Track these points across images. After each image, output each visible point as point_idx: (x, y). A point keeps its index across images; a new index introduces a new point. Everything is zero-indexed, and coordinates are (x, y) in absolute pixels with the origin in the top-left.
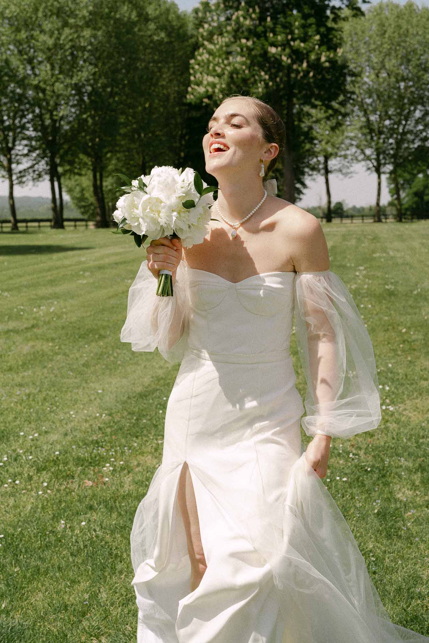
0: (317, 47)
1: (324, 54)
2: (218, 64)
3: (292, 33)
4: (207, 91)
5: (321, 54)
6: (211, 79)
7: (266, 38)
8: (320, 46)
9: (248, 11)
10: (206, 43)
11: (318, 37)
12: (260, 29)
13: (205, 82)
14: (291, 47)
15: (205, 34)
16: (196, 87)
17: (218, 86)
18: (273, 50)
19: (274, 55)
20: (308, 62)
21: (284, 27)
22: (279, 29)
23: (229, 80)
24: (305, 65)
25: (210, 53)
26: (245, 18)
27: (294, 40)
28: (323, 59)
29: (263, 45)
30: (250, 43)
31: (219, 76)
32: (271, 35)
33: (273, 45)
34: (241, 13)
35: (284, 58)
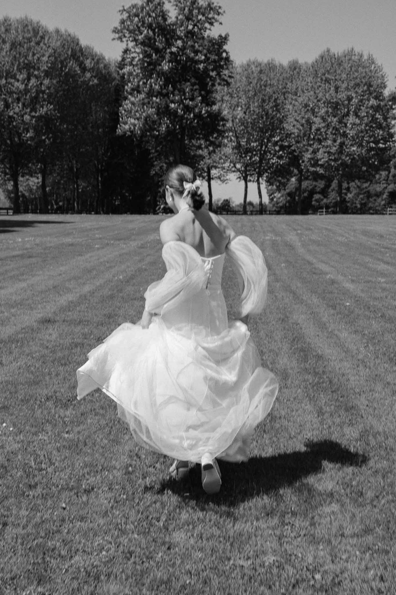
0: (200, 104)
1: (204, 109)
2: (137, 111)
3: (184, 94)
4: (130, 128)
5: (202, 109)
6: (133, 121)
7: (169, 98)
8: (201, 104)
9: (157, 80)
10: (130, 96)
11: (200, 98)
12: (164, 91)
13: (129, 122)
14: (183, 104)
15: (129, 90)
16: (123, 125)
17: (137, 126)
18: (173, 105)
19: (172, 108)
20: (194, 113)
21: (179, 91)
22: (176, 92)
23: (144, 122)
24: (192, 115)
25: (133, 104)
26: (156, 84)
27: (186, 99)
28: (203, 112)
29: (166, 102)
30: (158, 100)
31: (138, 119)
32: (172, 96)
33: (172, 102)
34: (152, 81)
35: (179, 111)
